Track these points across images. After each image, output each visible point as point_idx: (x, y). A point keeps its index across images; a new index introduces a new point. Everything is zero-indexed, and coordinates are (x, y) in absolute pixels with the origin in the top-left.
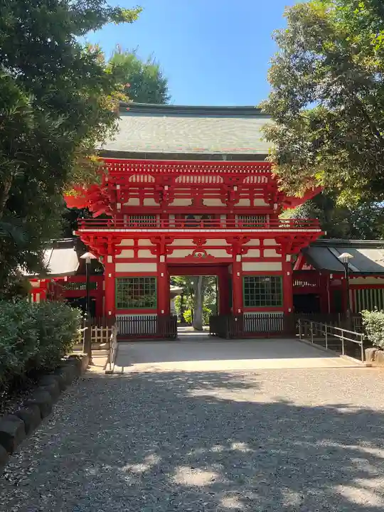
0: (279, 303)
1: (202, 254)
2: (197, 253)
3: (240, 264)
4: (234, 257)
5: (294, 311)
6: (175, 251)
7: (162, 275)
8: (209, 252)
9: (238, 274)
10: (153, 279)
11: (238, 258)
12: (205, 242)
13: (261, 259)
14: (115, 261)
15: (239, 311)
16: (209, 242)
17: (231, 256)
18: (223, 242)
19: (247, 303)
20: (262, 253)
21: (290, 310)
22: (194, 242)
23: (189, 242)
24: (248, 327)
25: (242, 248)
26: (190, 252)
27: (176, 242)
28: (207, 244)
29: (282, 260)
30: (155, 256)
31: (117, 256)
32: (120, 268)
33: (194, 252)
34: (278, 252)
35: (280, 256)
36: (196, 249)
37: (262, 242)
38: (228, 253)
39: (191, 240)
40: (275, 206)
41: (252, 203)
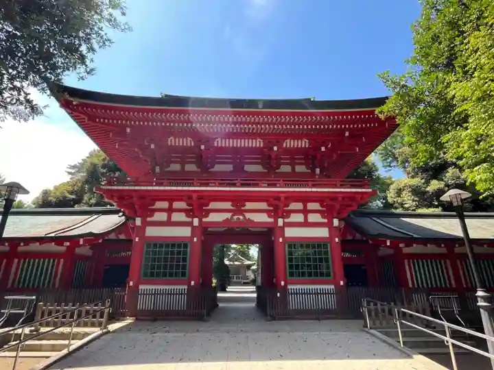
0: (328, 275)
1: (241, 217)
2: (235, 217)
3: (282, 228)
4: (276, 222)
5: (346, 284)
6: (211, 214)
7: (195, 240)
8: (248, 215)
9: (281, 240)
10: (186, 246)
11: (280, 222)
12: (244, 206)
13: (306, 224)
14: (146, 224)
15: (283, 283)
16: (249, 205)
17: (272, 220)
18: (264, 206)
19: (292, 275)
20: (306, 218)
21: (342, 283)
22: (232, 205)
23: (228, 205)
24: (293, 302)
25: (284, 211)
26: (229, 215)
27: (213, 205)
28: (246, 208)
29: (329, 225)
30: (189, 219)
31: (149, 219)
32: (151, 232)
33: (233, 216)
34: (323, 217)
35: (326, 221)
36: (234, 212)
37: (305, 206)
38: (269, 216)
39: (230, 203)
40: (318, 171)
41: (293, 169)
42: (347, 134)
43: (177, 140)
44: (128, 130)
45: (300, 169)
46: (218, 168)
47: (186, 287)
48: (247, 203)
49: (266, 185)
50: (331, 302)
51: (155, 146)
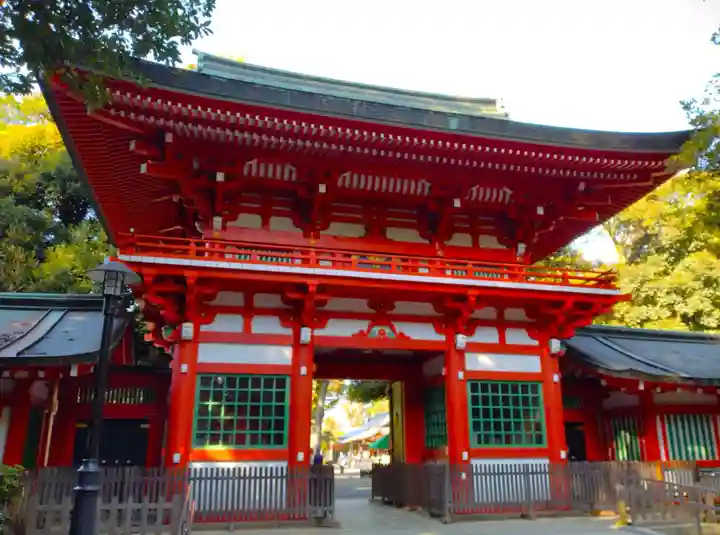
0: (539, 439)
1: (387, 330)
2: (376, 329)
3: (461, 353)
4: (451, 340)
5: (569, 457)
6: (331, 322)
7: (304, 370)
8: (400, 328)
9: (461, 375)
10: (281, 384)
11: (461, 340)
12: (392, 308)
13: (501, 348)
14: (199, 338)
15: (465, 456)
16: (401, 307)
17: (442, 338)
18: (427, 309)
20: (502, 337)
21: (563, 454)
22: (371, 306)
23: (361, 305)
24: (484, 490)
26: (363, 325)
27: (334, 304)
28: (395, 312)
29: (541, 350)
30: (289, 332)
31: (204, 328)
32: (209, 354)
33: (370, 327)
34: (532, 336)
35: (536, 343)
36: (375, 320)
37: (501, 314)
38: (438, 331)
39: (364, 302)
40: (522, 248)
41: (476, 242)
42: (582, 186)
43: (262, 166)
44: (169, 138)
45: (488, 242)
46: (336, 229)
47: (284, 464)
48: (398, 304)
49: (426, 271)
50: (542, 487)
51: (227, 177)
